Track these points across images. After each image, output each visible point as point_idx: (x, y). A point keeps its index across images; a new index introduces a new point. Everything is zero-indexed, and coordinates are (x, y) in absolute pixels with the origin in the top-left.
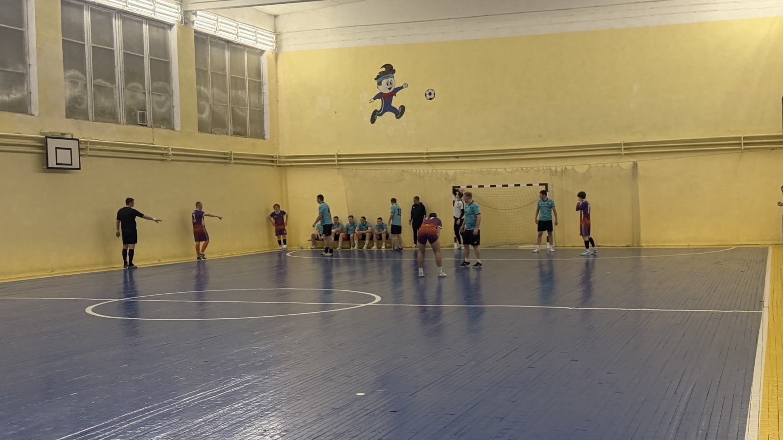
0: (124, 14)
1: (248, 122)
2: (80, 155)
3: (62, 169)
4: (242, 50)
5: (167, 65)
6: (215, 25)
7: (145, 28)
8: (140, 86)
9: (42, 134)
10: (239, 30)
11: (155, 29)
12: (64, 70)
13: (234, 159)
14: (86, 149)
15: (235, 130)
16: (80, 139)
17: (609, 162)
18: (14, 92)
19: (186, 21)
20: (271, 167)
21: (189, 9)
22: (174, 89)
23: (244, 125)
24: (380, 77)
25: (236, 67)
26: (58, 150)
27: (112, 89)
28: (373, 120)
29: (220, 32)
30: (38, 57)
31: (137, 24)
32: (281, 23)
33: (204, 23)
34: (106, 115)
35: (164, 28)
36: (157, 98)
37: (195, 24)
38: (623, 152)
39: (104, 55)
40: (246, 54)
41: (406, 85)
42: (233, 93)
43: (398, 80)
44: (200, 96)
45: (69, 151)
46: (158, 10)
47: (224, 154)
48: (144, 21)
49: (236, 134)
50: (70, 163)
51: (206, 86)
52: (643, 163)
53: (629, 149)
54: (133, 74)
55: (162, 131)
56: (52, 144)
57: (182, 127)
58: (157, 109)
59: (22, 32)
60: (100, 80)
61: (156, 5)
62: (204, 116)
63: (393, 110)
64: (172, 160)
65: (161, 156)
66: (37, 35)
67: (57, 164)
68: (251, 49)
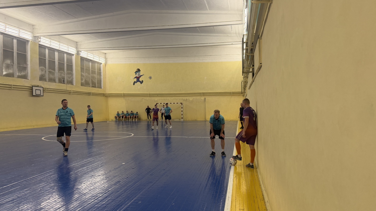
0: (59, 51)
1: (97, 83)
2: (43, 92)
3: (37, 96)
4: (95, 63)
5: (72, 66)
6: (87, 55)
7: (65, 55)
8: (63, 72)
9: (31, 85)
10: (94, 57)
11: (69, 55)
12: (39, 67)
13: (92, 94)
14: (45, 90)
15: (92, 86)
16: (43, 87)
17: (198, 97)
18: (23, 72)
19: (78, 53)
20: (103, 97)
21: (79, 50)
22: (74, 73)
23: (95, 84)
24: (136, 72)
25: (93, 67)
26: (36, 90)
27: (54, 72)
28: (134, 84)
29: (88, 57)
30: (31, 62)
31: (63, 54)
32: (107, 56)
33: (84, 54)
34: (52, 80)
35: (71, 55)
36: (69, 76)
37: (81, 55)
38: (202, 95)
39: (52, 62)
40: (96, 64)
41: (144, 75)
42: (92, 75)
43: (141, 73)
44: (82, 75)
45: (40, 90)
46: (69, 50)
47: (89, 92)
48: (65, 53)
49: (93, 87)
50: (40, 94)
51: (84, 72)
52: (208, 98)
53: (204, 94)
54: (61, 68)
55: (70, 85)
56: (34, 88)
57: (76, 84)
58: (68, 79)
59: (26, 55)
60: (50, 70)
61: (69, 48)
62: (83, 81)
63: (140, 81)
64: (72, 94)
65: (69, 93)
66: (30, 56)
67: (36, 94)
68: (98, 63)
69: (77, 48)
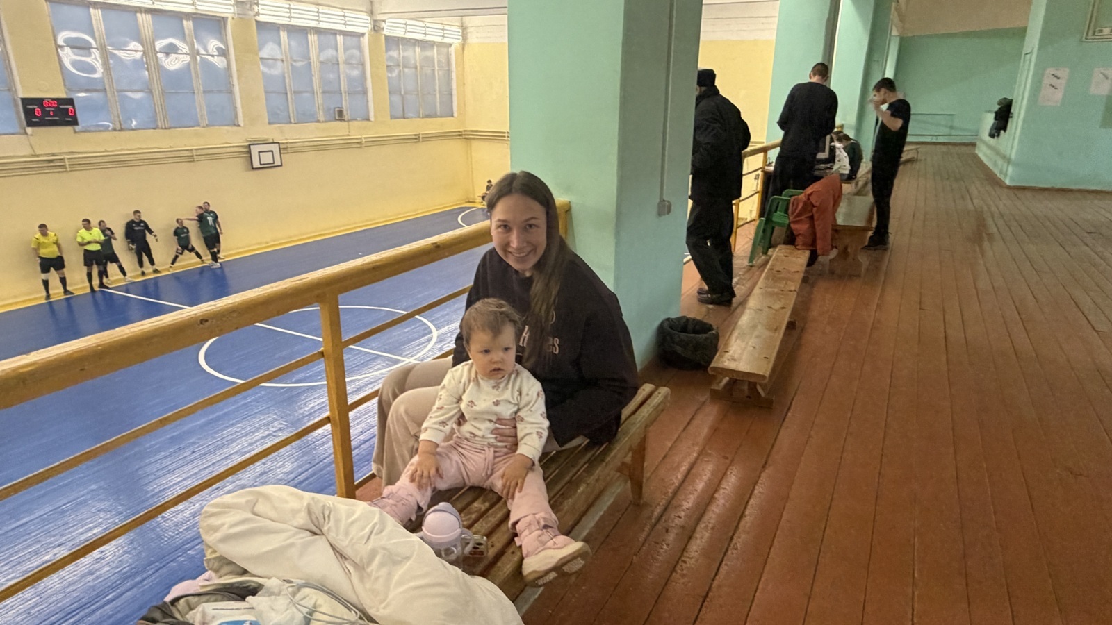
0: (317, 31)
1: (438, 105)
2: (280, 153)
3: (264, 167)
4: (431, 46)
6: (404, 28)
7: (340, 38)
9: (247, 141)
10: (427, 29)
11: (349, 39)
13: (423, 138)
14: (287, 148)
15: (426, 113)
16: (280, 142)
19: (376, 28)
20: (459, 140)
21: (378, 19)
22: (368, 88)
23: (434, 109)
25: (426, 61)
26: (261, 154)
29: (408, 33)
30: (239, 78)
31: (332, 38)
32: (467, 19)
33: (393, 28)
34: (307, 117)
35: (356, 38)
37: (385, 30)
40: (435, 47)
44: (392, 90)
45: (271, 153)
46: (349, 23)
47: (415, 135)
48: (338, 33)
49: (426, 116)
50: (272, 162)
55: (359, 123)
56: (255, 150)
57: (375, 115)
58: (353, 107)
61: (347, 19)
62: (395, 107)
64: (366, 146)
65: (356, 144)
67: (261, 164)
68: (440, 45)
69: (371, 13)
